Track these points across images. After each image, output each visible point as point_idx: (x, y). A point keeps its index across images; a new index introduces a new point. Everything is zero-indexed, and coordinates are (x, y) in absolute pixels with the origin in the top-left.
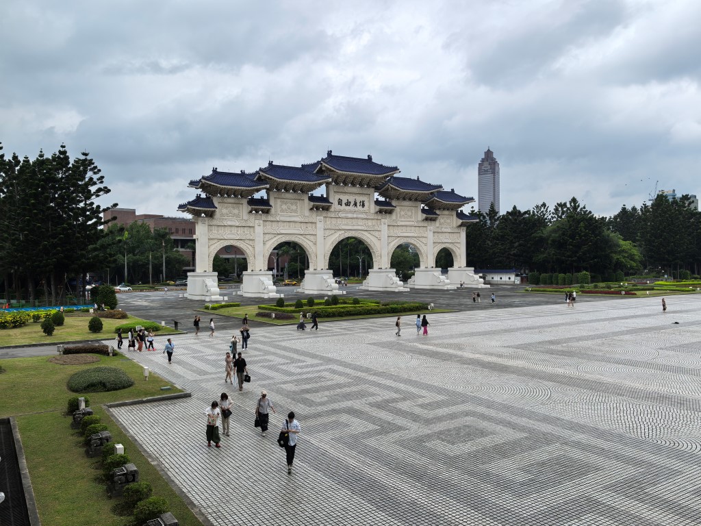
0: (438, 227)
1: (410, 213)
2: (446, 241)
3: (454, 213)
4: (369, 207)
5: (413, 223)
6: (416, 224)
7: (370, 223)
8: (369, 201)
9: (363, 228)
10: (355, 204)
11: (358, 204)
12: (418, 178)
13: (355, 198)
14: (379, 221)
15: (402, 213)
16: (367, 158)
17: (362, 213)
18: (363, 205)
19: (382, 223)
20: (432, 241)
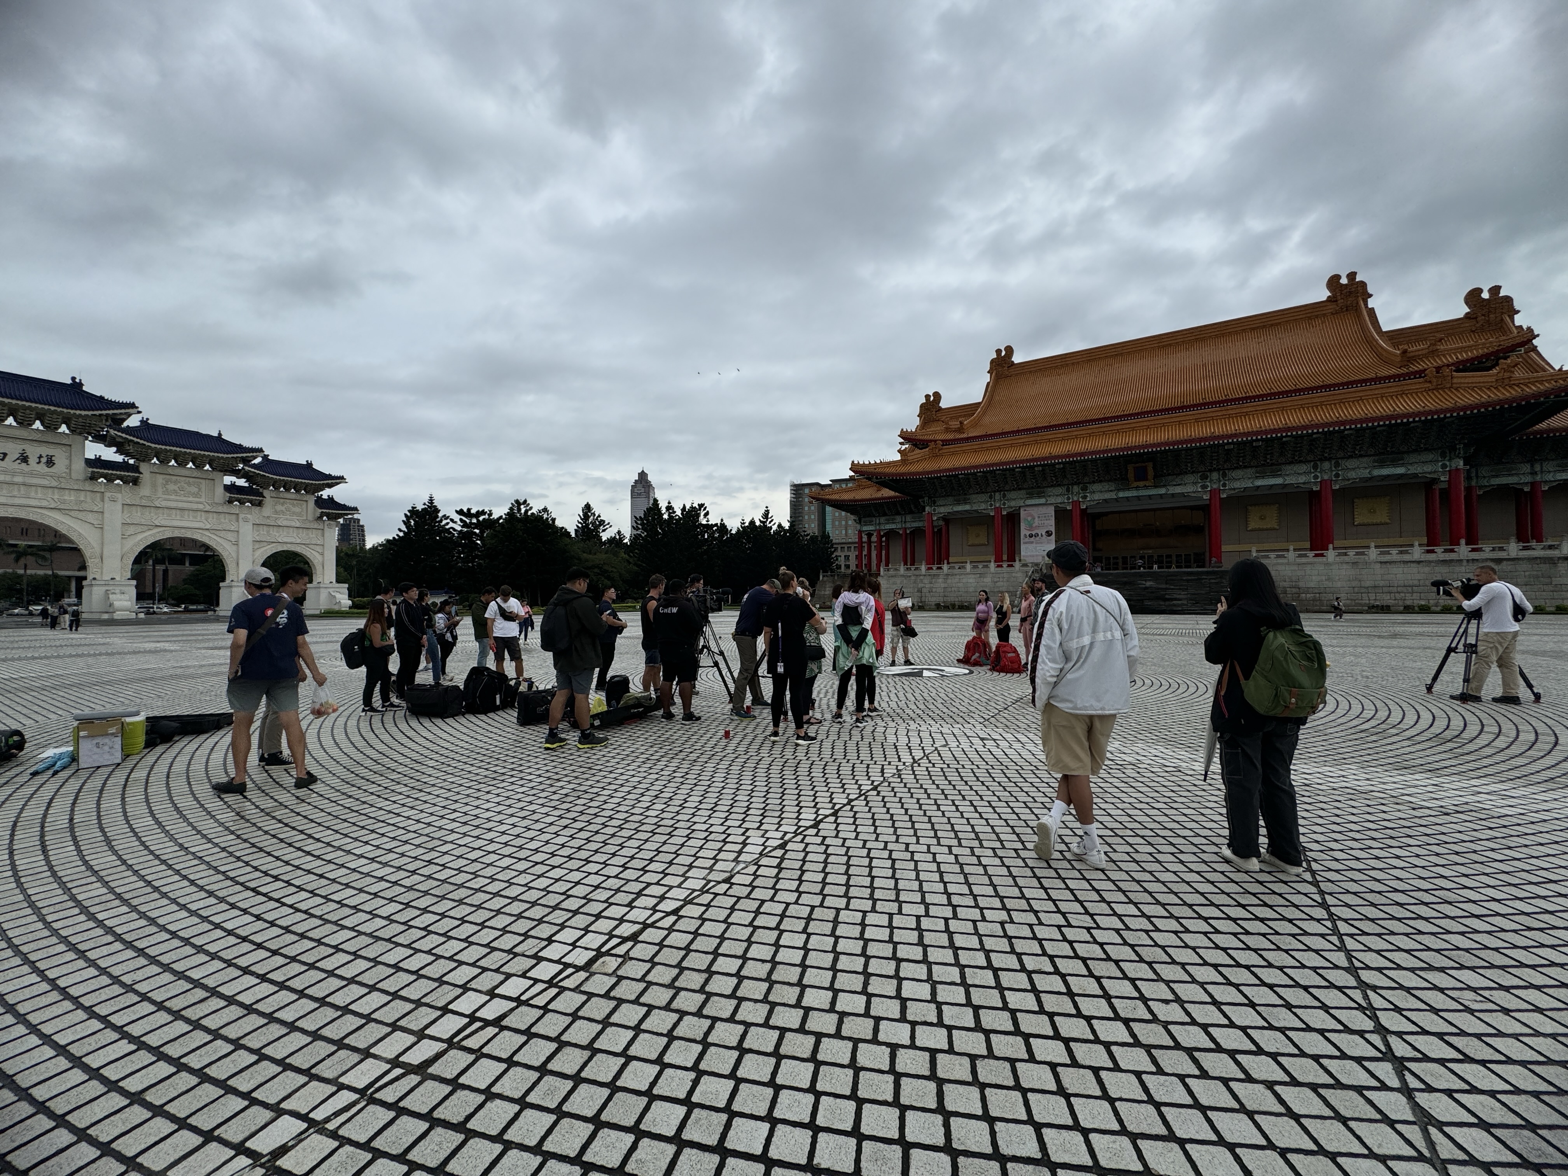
0: (268, 517)
1: (194, 489)
2: (285, 540)
3: (312, 499)
4: (69, 467)
5: (201, 507)
6: (208, 508)
7: (70, 497)
8: (70, 458)
9: (44, 504)
10: (24, 459)
11: (33, 460)
12: (220, 434)
13: (23, 447)
14: (98, 495)
15: (171, 487)
16: (69, 382)
17: (43, 476)
18: (50, 462)
19: (106, 499)
20: (250, 538)
